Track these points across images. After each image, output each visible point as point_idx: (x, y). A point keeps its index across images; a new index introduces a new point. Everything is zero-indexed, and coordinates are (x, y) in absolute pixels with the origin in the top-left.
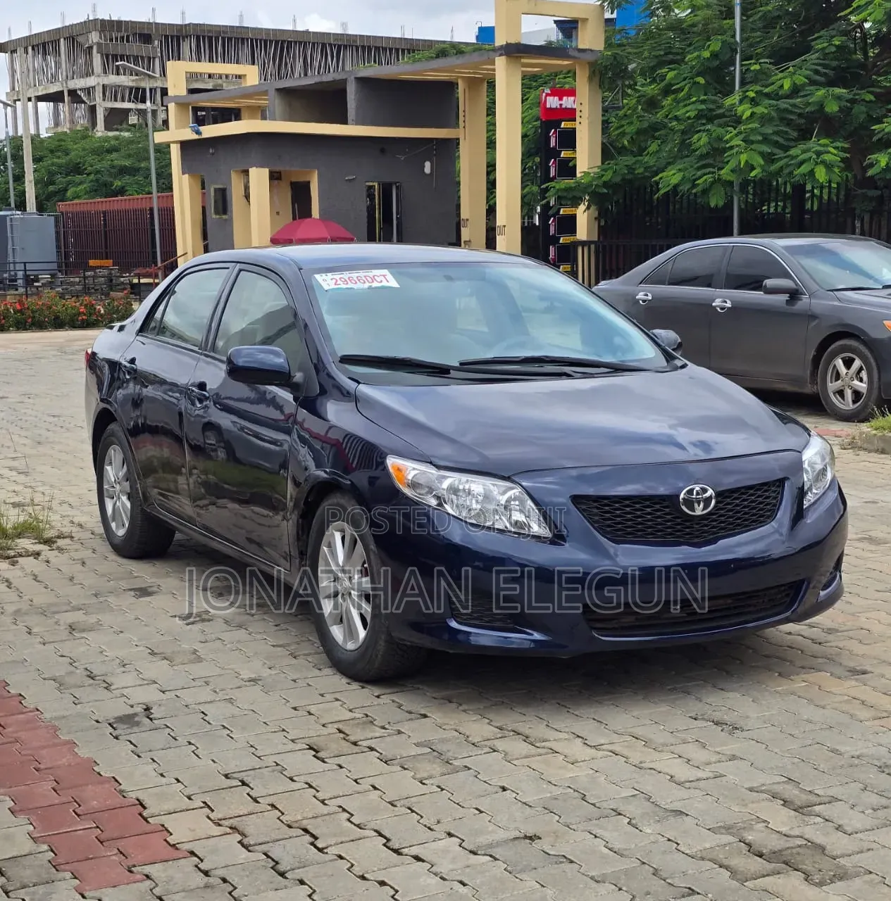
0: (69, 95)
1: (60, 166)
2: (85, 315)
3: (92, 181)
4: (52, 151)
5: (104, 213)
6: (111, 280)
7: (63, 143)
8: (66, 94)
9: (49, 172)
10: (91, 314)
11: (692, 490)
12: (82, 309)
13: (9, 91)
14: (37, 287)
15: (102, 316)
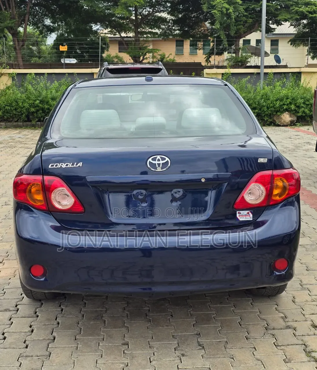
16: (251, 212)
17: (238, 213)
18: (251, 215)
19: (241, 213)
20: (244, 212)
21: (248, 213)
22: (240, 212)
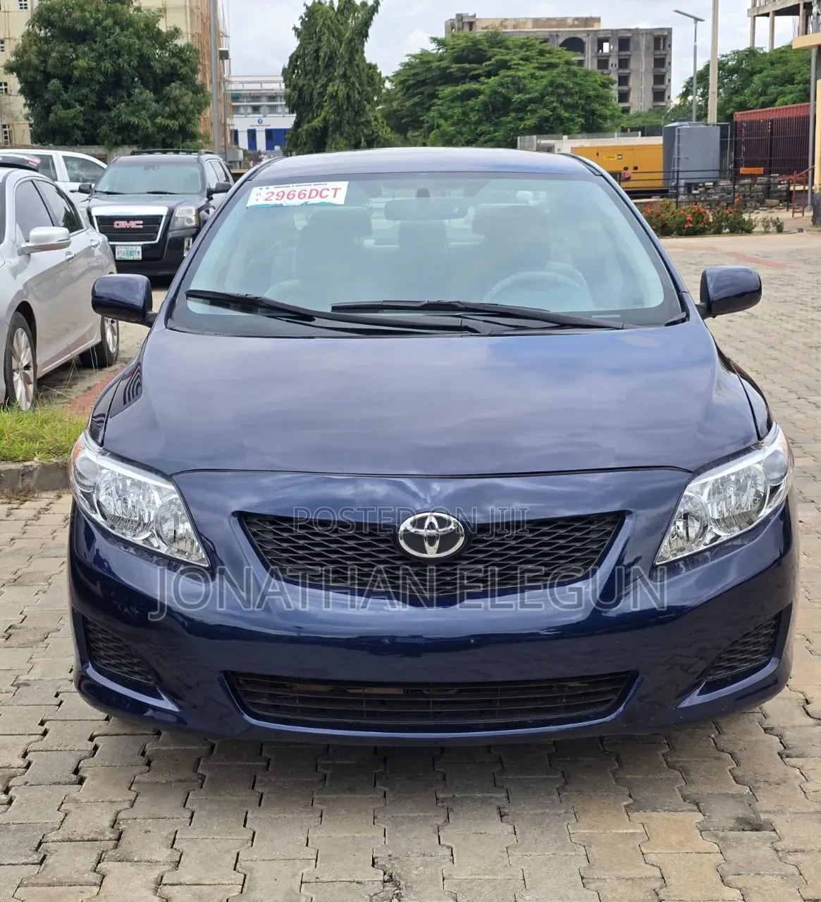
0: (804, 8)
1: (776, 77)
2: (691, 222)
3: (800, 90)
4: (772, 64)
5: (772, 121)
6: (769, 188)
7: (784, 55)
8: (801, 7)
9: (764, 84)
10: (698, 222)
11: (424, 519)
12: (689, 217)
13: (750, 7)
14: (695, 195)
15: (709, 224)
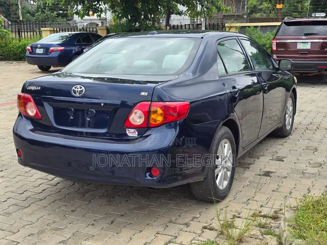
16: (137, 131)
17: (128, 130)
18: (137, 133)
19: (129, 131)
20: (131, 130)
21: (135, 131)
22: (129, 129)
